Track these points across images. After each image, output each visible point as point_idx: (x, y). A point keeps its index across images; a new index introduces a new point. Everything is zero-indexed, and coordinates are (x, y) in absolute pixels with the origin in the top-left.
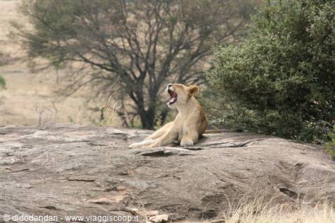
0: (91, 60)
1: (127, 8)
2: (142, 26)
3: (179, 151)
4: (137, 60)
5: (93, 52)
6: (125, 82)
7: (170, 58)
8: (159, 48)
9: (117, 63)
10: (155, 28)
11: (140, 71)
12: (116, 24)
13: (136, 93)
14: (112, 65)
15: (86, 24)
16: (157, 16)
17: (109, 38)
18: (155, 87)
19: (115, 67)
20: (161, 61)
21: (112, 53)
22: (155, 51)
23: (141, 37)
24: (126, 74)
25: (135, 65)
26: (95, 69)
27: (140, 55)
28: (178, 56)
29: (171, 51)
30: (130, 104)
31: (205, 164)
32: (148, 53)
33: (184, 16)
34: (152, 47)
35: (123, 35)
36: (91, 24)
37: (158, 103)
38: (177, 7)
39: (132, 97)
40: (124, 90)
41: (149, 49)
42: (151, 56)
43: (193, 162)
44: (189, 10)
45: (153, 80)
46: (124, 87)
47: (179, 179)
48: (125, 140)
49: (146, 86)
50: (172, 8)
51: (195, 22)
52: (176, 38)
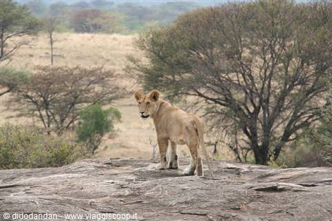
0: (205, 95)
1: (242, 43)
2: (257, 61)
3: (292, 187)
4: (252, 95)
5: (208, 87)
6: (239, 117)
7: (285, 93)
8: (274, 83)
9: (231, 98)
10: (270, 64)
11: (254, 106)
12: (231, 59)
13: (250, 128)
14: (227, 100)
15: (201, 58)
16: (273, 51)
17: (224, 73)
18: (269, 123)
19: (229, 101)
20: (275, 96)
21: (226, 88)
22: (269, 86)
23: (256, 72)
24: (240, 109)
25: (249, 100)
26: (209, 103)
27: (254, 90)
28: (293, 92)
29: (286, 87)
30: (243, 139)
31: (319, 201)
32: (263, 88)
33: (300, 52)
34: (267, 82)
35: (238, 70)
36: (205, 59)
37: (272, 138)
38: (292, 42)
39: (246, 132)
40: (238, 124)
41: (264, 84)
42: (265, 91)
43: (307, 198)
44: (305, 45)
45: (267, 115)
46: (238, 122)
47: (292, 215)
48: (238, 174)
49: (260, 122)
50: (288, 44)
51: (311, 58)
52: (292, 74)
